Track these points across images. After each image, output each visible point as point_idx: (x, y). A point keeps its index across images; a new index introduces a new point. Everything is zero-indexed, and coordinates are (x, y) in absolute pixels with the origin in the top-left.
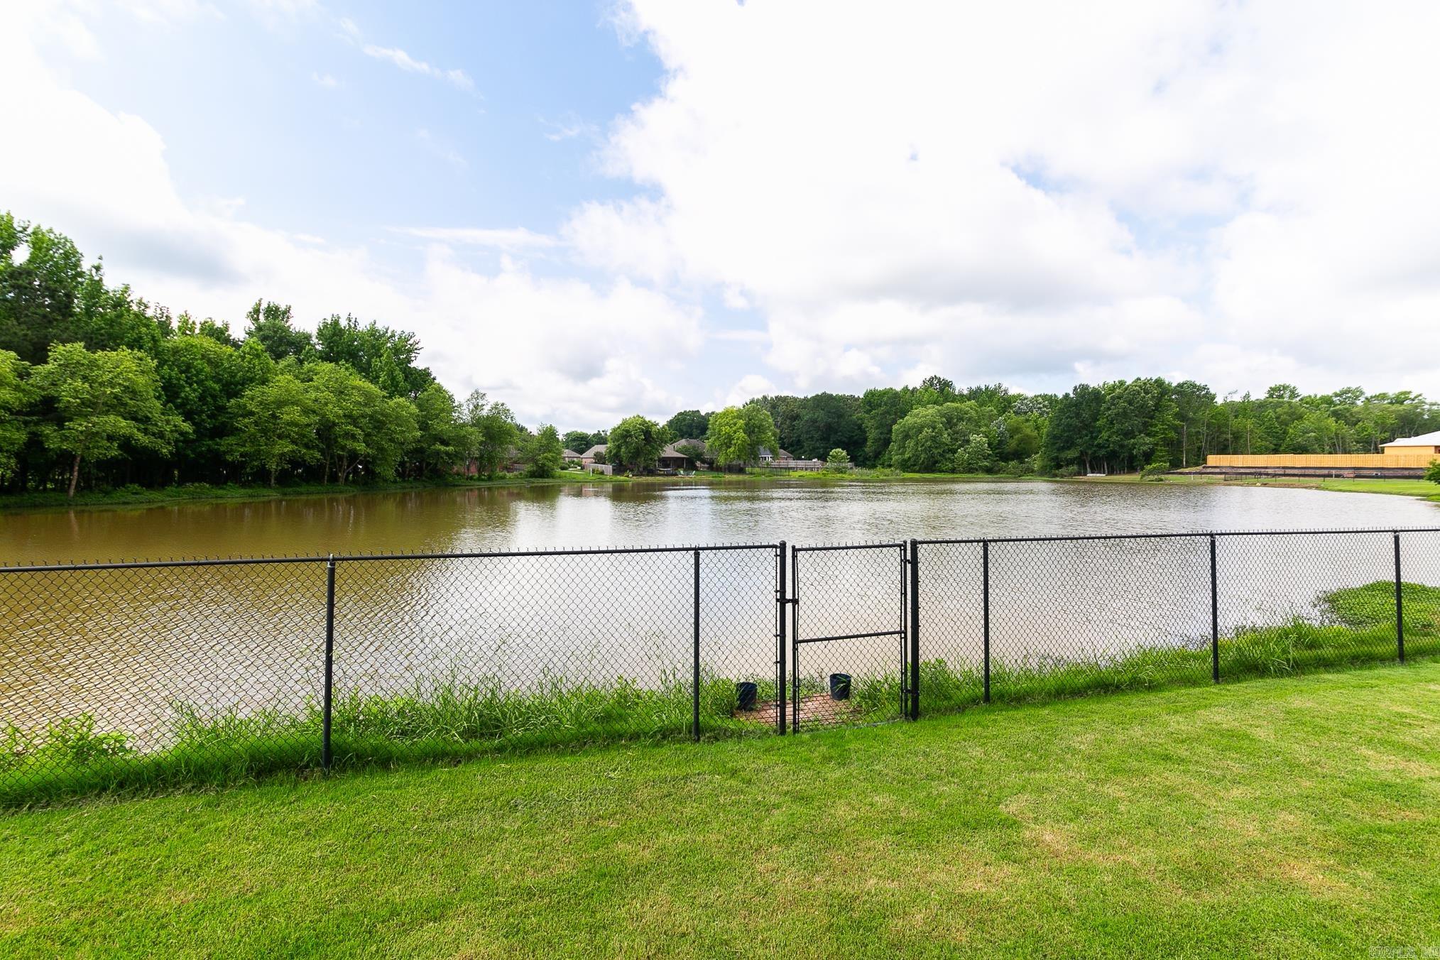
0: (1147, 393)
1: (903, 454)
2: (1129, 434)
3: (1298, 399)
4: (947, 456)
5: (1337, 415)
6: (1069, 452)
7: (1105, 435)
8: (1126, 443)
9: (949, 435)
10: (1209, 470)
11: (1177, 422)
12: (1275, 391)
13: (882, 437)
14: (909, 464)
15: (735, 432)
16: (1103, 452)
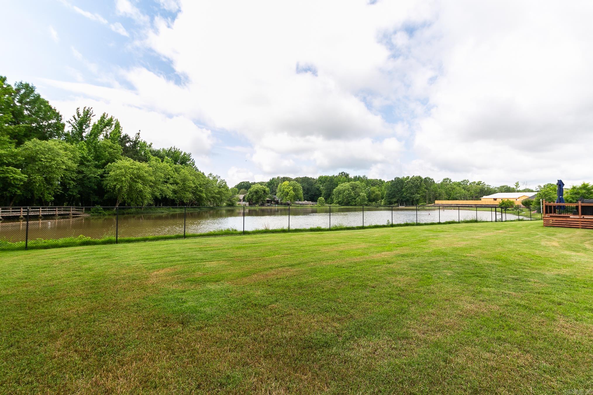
0: (417, 181)
1: (338, 199)
2: (412, 194)
3: (452, 182)
4: (353, 200)
5: (464, 188)
6: (394, 199)
7: (405, 194)
8: (411, 196)
9: (353, 193)
10: (436, 205)
11: (426, 190)
12: (445, 180)
13: (328, 193)
14: (340, 203)
15: (290, 191)
16: (404, 200)
